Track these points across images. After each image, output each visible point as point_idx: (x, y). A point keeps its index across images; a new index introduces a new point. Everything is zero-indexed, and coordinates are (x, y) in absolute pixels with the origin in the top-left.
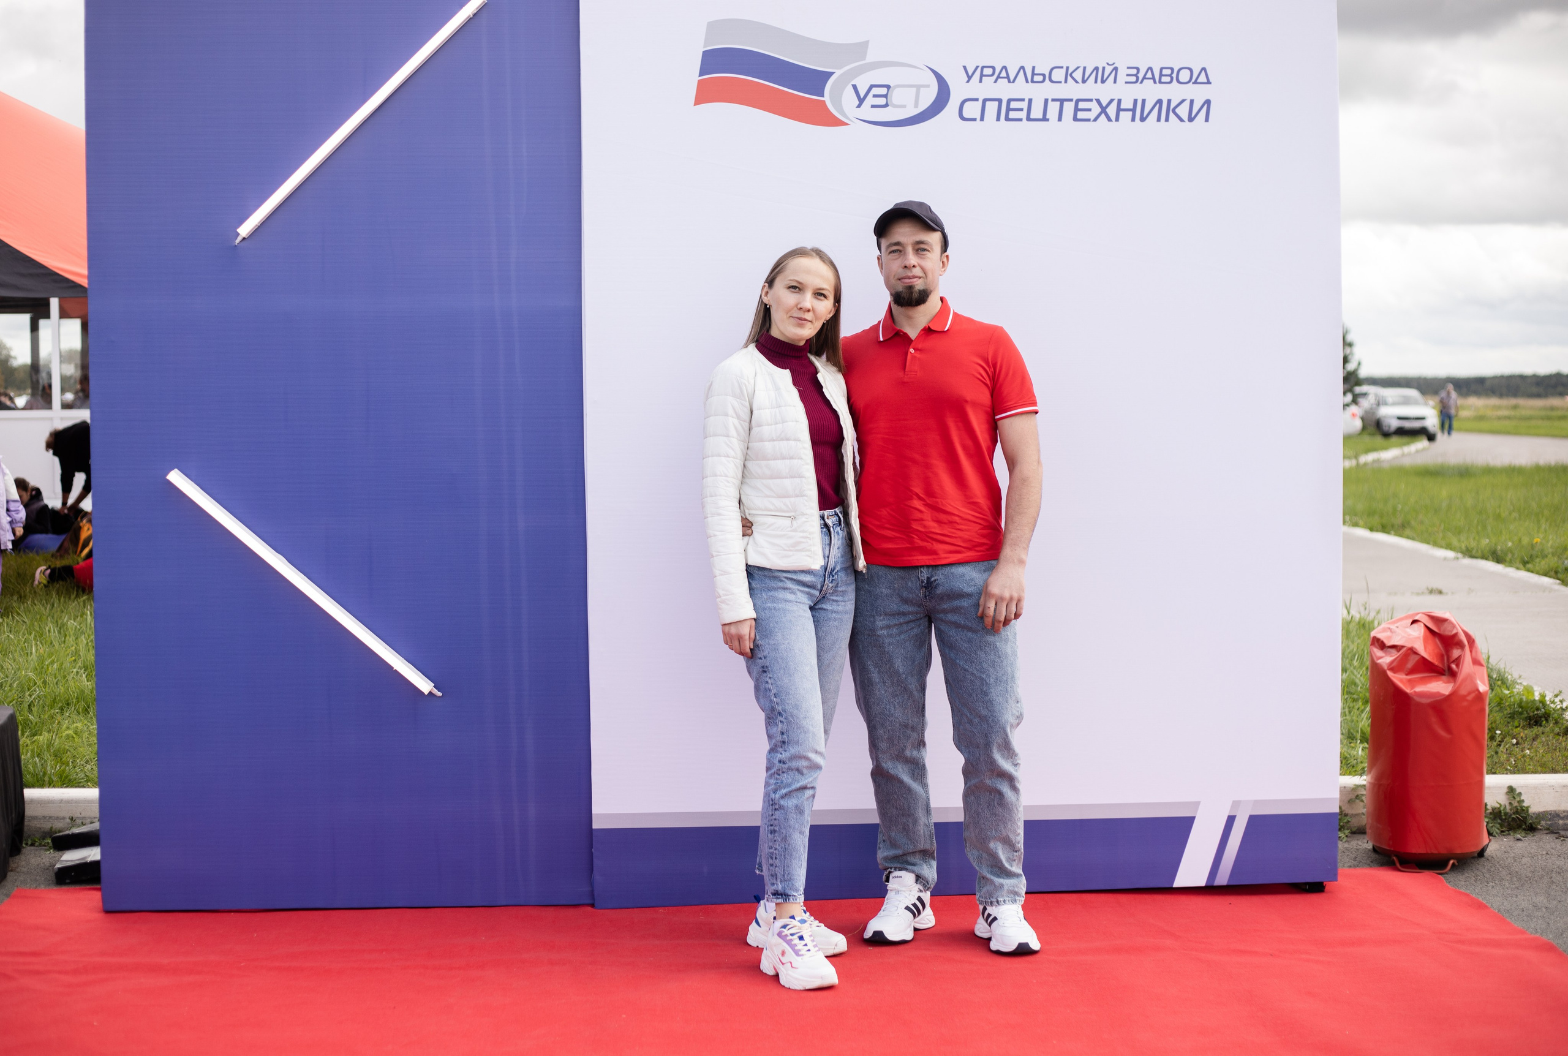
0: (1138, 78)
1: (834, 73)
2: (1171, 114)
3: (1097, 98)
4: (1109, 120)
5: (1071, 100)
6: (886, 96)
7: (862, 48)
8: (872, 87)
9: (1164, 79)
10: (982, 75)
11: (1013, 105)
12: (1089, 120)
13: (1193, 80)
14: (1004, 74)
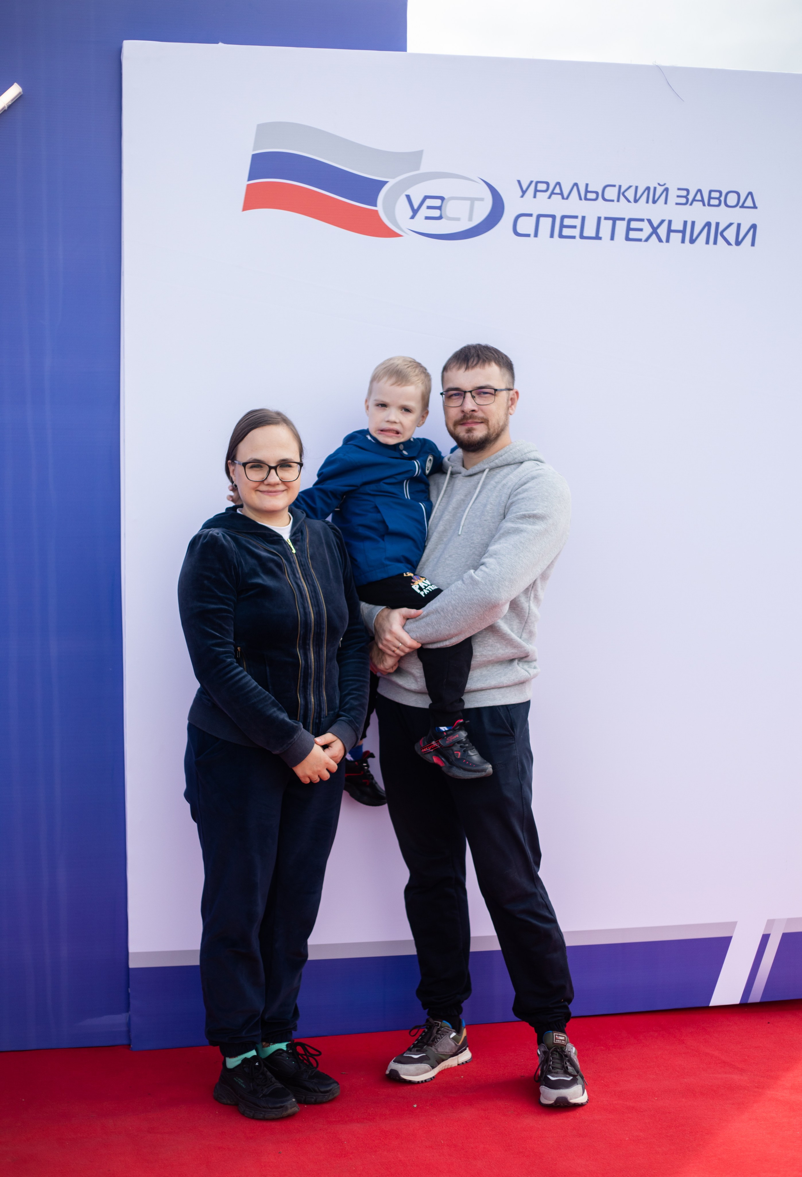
0: (687, 200)
1: (387, 182)
2: (719, 238)
3: (648, 218)
4: (660, 240)
5: (623, 219)
6: (439, 208)
7: (416, 157)
8: (426, 197)
9: (713, 202)
10: (536, 191)
11: (567, 222)
12: (640, 240)
13: (740, 204)
14: (557, 190)
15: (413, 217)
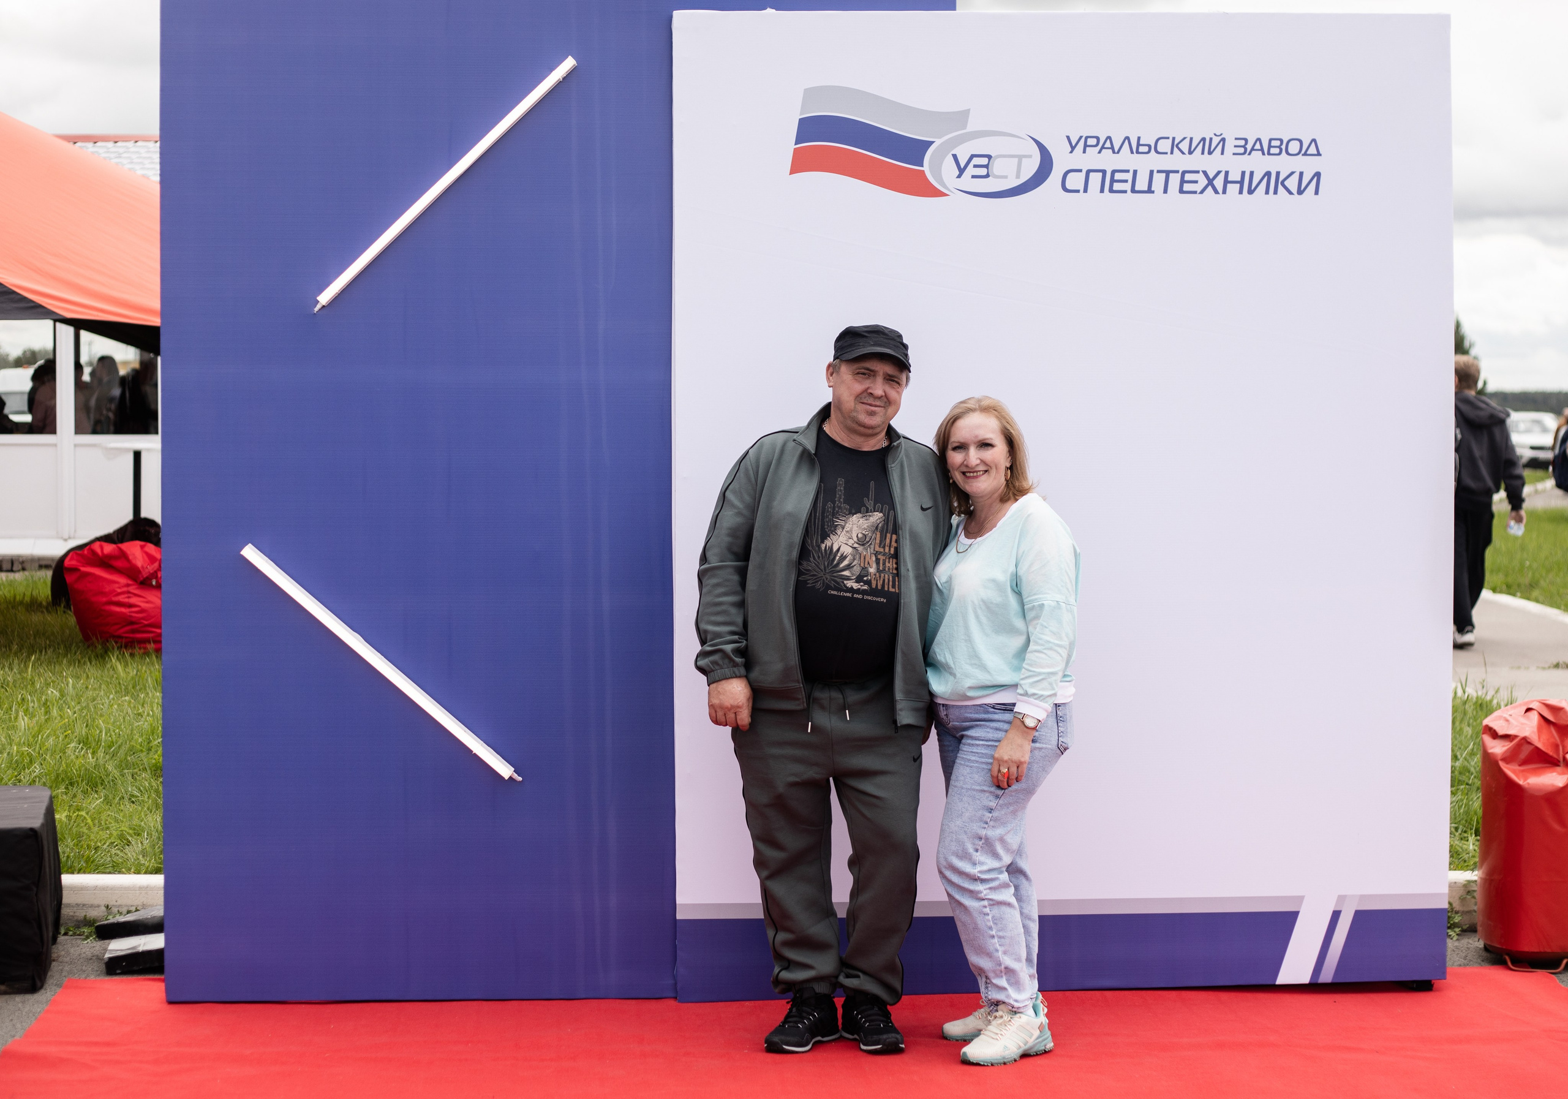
0: (1246, 150)
1: (933, 142)
2: (1280, 187)
3: (1204, 169)
4: (1216, 192)
5: (1177, 172)
6: (987, 166)
7: (963, 116)
8: (972, 156)
9: (1273, 151)
10: (1086, 146)
11: (1118, 176)
12: (1195, 192)
13: (1303, 152)
14: (1108, 145)
15: (959, 176)
